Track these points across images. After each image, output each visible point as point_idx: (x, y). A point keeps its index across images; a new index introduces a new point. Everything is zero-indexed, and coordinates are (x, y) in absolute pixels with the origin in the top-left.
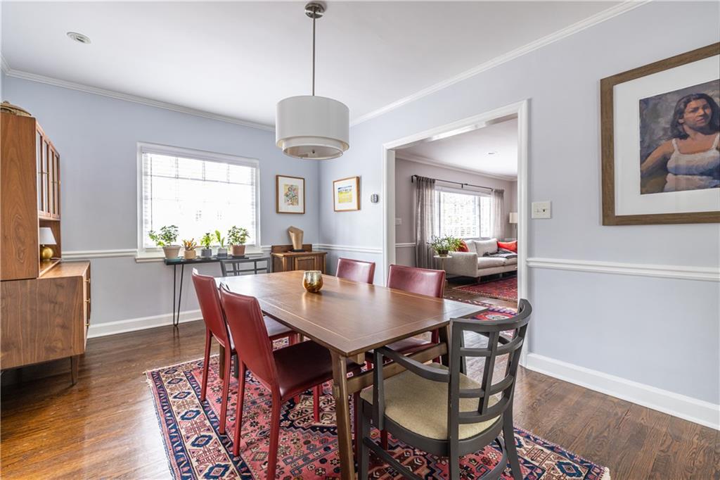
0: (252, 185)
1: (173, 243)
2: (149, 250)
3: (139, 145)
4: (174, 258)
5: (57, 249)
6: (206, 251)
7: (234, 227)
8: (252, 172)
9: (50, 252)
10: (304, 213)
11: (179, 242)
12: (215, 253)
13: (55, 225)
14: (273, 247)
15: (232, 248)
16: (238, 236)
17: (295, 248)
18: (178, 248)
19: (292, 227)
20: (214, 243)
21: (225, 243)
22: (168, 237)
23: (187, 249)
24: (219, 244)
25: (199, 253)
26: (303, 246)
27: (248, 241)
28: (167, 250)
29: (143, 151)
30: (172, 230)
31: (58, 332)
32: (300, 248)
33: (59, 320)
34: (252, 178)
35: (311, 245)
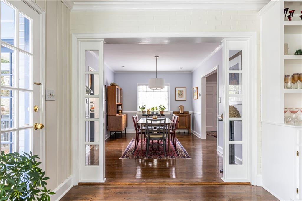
0: (167, 91)
1: (145, 110)
2: (140, 112)
3: (138, 84)
4: (144, 114)
5: (122, 110)
6: (153, 113)
7: (161, 105)
8: (168, 88)
9: (120, 111)
10: (186, 100)
11: (146, 110)
12: (155, 113)
13: (121, 105)
14: (174, 112)
15: (160, 112)
16: (162, 108)
17: (181, 113)
18: (145, 111)
19: (181, 105)
20: (155, 110)
21: (158, 110)
22: (144, 108)
23: (148, 112)
24: (156, 111)
25: (151, 113)
26: (184, 112)
27: (165, 110)
28: (143, 112)
29: (139, 85)
30: (144, 106)
31: (119, 126)
32: (183, 113)
33: (119, 124)
34: (168, 90)
35: (188, 112)
